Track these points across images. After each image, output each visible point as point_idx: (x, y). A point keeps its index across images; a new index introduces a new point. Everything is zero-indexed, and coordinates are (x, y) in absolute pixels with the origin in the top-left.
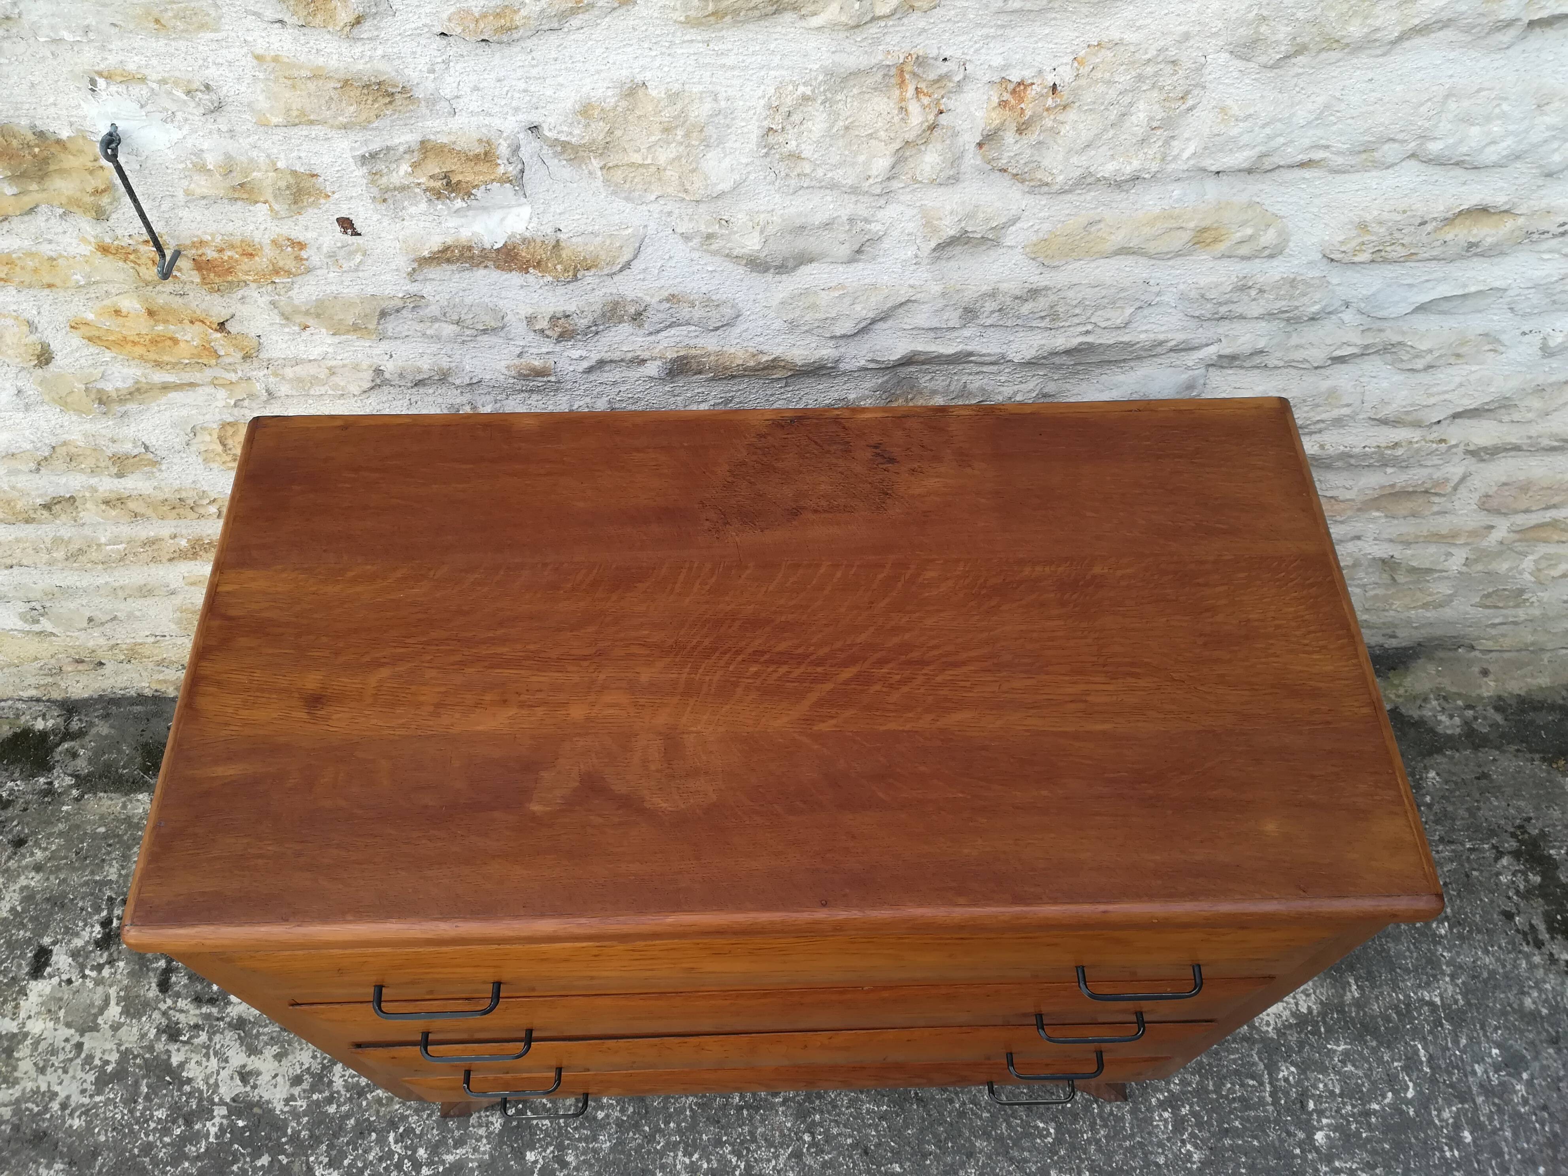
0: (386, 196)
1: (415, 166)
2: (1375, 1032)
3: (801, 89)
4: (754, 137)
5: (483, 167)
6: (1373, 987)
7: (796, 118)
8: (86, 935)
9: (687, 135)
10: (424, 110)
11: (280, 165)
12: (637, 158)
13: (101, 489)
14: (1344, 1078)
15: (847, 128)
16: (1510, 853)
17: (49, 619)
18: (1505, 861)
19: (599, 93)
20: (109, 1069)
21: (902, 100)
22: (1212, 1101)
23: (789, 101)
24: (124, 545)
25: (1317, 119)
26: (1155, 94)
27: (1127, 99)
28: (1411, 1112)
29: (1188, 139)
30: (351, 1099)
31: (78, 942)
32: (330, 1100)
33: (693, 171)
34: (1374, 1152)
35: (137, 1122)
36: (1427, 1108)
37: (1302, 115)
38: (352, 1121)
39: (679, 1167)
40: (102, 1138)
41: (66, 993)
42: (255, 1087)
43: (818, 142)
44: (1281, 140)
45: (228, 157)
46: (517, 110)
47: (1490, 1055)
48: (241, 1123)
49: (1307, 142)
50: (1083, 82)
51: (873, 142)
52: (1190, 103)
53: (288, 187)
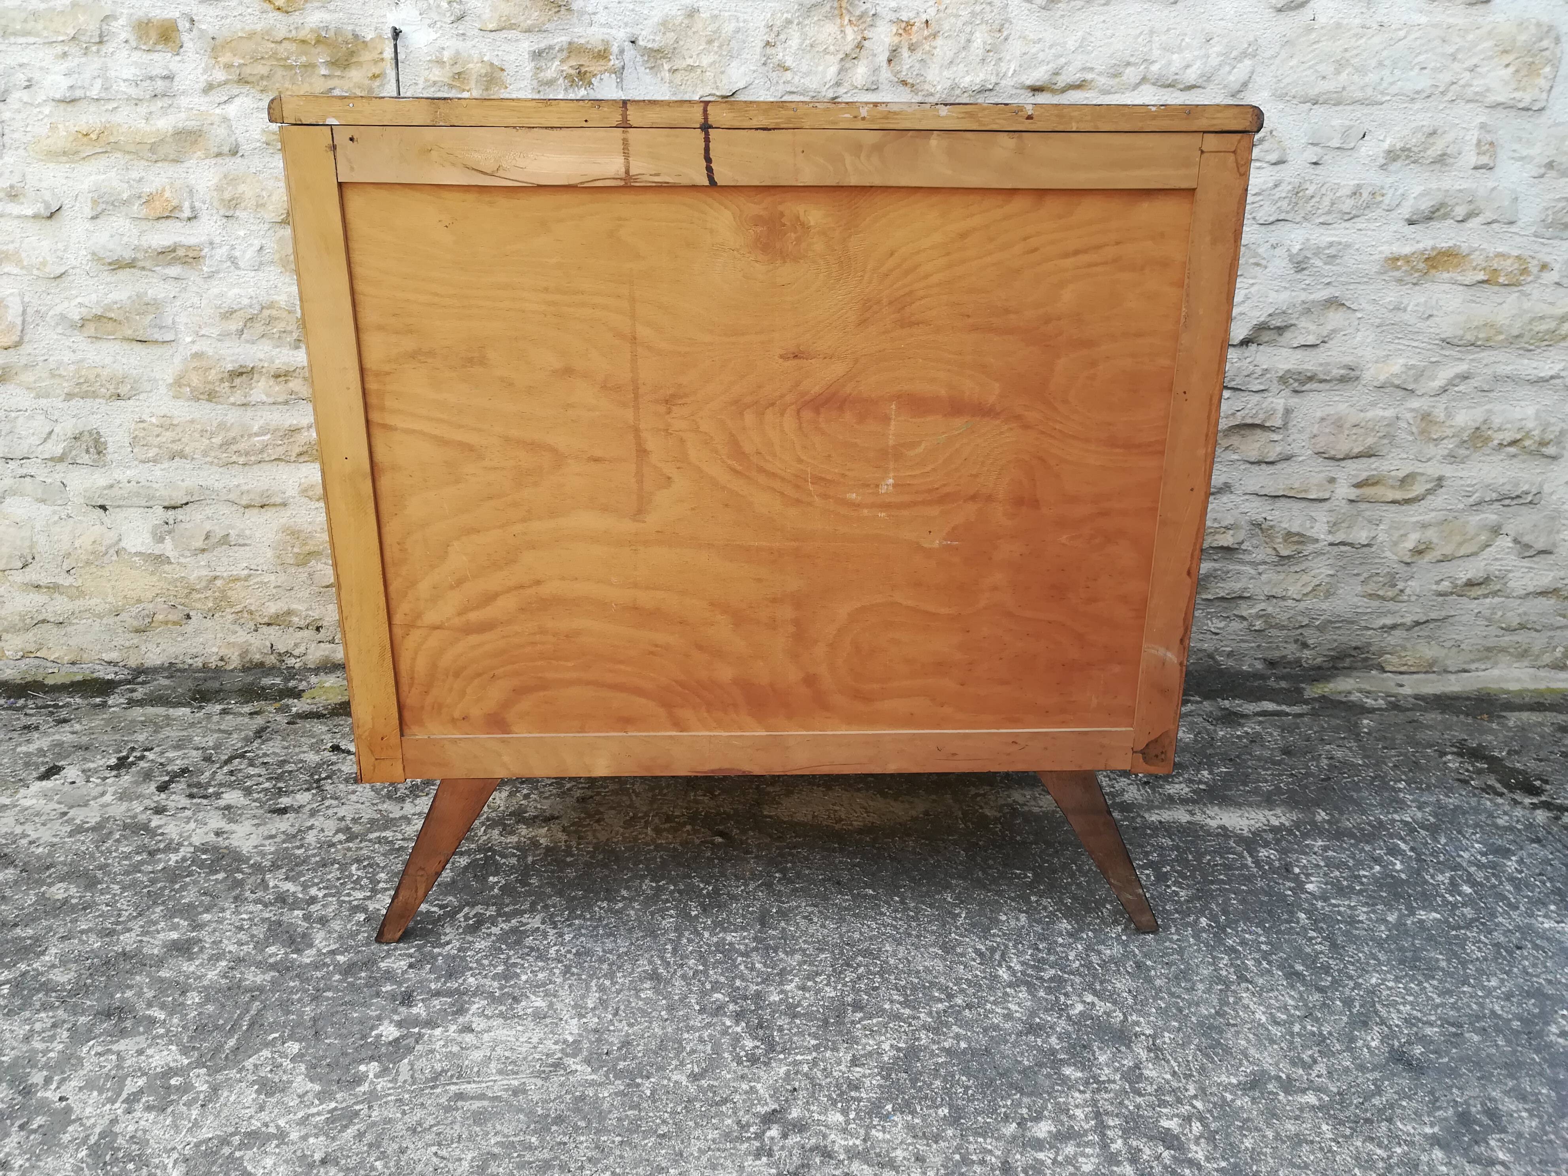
0: (541, 89)
1: (562, 61)
2: (1352, 835)
3: (785, 15)
4: (758, 50)
5: (602, 62)
6: (1341, 813)
7: (782, 37)
8: (101, 763)
9: (720, 47)
10: (575, 20)
11: (485, 59)
12: (690, 61)
13: (277, 361)
14: (1327, 859)
15: (812, 46)
16: (1453, 753)
17: (173, 539)
18: (1449, 757)
19: (673, 13)
20: (87, 826)
21: (842, 26)
22: (1193, 865)
23: (778, 23)
24: (268, 436)
25: (1080, 47)
26: (984, 26)
27: (968, 29)
28: (1403, 876)
29: (1009, 61)
30: (320, 848)
31: (92, 765)
32: (298, 848)
33: (722, 73)
34: (1370, 897)
35: (102, 852)
36: (1418, 874)
37: (1071, 44)
38: (318, 859)
39: (644, 887)
40: (62, 859)
41: (67, 787)
42: (228, 838)
43: (795, 54)
44: (1063, 60)
45: (458, 53)
46: (626, 24)
47: (1473, 847)
48: (204, 857)
49: (1078, 64)
50: (941, 15)
51: (827, 57)
52: (1005, 34)
53: (486, 75)
